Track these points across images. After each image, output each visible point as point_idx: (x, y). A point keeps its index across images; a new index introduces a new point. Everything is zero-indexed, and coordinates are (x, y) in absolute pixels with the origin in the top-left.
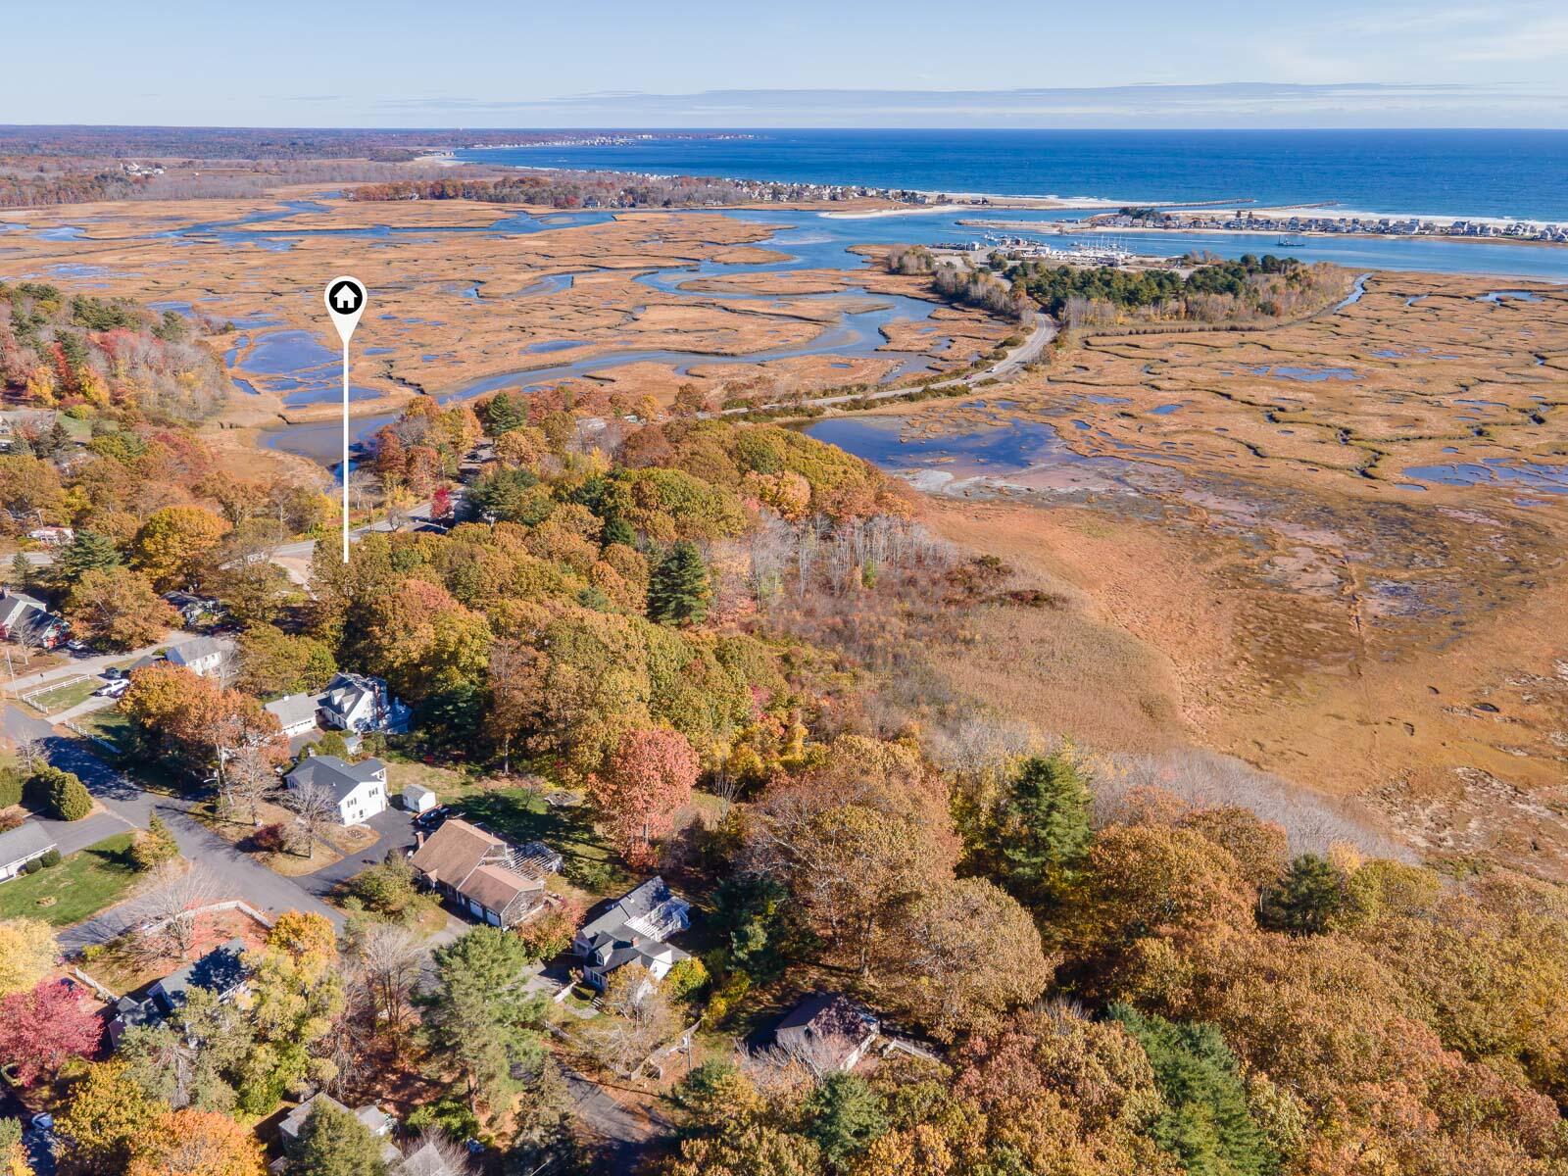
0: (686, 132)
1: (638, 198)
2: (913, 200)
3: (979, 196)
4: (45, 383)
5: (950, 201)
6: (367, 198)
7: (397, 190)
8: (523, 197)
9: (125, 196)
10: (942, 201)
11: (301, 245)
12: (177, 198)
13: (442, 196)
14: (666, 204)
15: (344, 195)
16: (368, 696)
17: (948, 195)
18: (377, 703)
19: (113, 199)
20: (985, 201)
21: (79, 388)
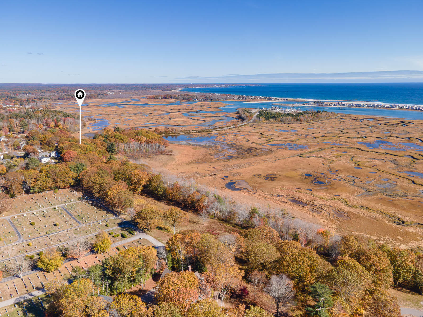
0: (244, 84)
1: (206, 98)
2: (270, 99)
3: (285, 98)
4: (53, 125)
5: (278, 100)
6: (150, 98)
7: (156, 97)
8: (182, 98)
9: (102, 98)
10: (276, 100)
11: (126, 107)
12: (112, 98)
13: (166, 98)
14: (212, 100)
15: (145, 98)
16: (54, 153)
17: (278, 98)
18: (56, 154)
19: (99, 98)
20: (286, 99)
21: (58, 126)
